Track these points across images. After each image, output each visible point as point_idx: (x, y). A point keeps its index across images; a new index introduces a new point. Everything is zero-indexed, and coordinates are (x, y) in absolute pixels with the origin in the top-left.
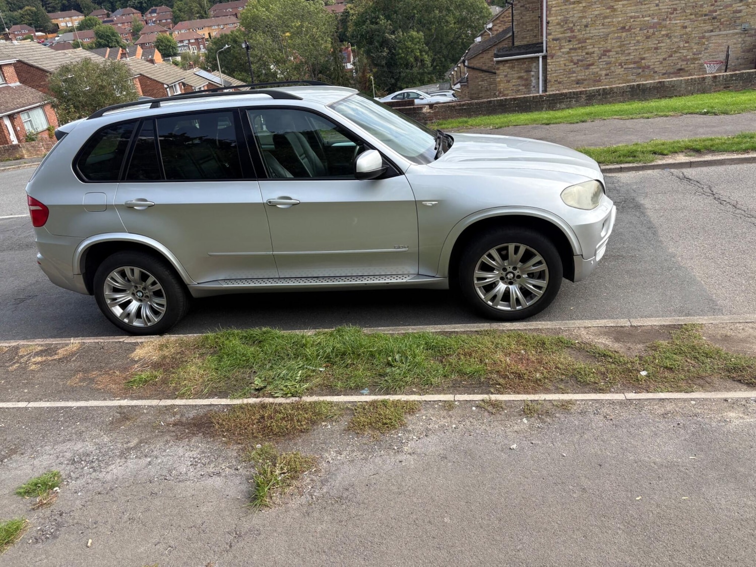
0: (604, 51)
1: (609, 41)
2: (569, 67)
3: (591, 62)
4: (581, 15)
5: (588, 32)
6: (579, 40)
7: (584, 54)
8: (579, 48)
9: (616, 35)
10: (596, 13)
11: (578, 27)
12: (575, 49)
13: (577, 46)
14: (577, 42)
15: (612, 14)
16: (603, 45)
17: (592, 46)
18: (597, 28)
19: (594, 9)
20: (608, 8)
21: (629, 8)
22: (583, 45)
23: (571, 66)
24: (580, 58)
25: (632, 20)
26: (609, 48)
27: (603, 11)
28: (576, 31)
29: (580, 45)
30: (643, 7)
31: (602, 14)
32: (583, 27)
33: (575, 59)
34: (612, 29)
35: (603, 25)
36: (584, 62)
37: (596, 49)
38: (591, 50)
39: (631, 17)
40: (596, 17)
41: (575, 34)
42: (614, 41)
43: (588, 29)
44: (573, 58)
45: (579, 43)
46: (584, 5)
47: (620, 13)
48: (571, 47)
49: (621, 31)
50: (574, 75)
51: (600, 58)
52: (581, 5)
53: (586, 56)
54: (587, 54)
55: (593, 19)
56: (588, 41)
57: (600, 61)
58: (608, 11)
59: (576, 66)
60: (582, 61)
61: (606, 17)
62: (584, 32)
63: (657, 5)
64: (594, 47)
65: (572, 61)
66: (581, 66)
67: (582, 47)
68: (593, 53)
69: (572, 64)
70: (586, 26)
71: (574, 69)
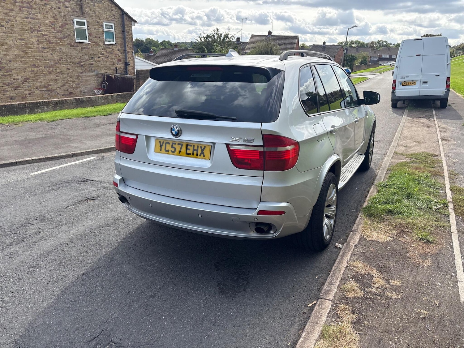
0: (25, 79)
1: (27, 73)
2: (3, 88)
3: (18, 85)
4: (5, 53)
5: (12, 65)
6: (6, 70)
7: (12, 79)
8: (8, 75)
9: (31, 69)
10: (15, 53)
11: (5, 61)
12: (5, 76)
13: (6, 74)
14: (6, 71)
15: (26, 55)
16: (24, 74)
17: (16, 75)
18: (18, 63)
19: (13, 51)
20: (23, 52)
21: (35, 54)
22: (10, 73)
23: (5, 87)
24: (10, 82)
25: (39, 61)
26: (28, 77)
27: (20, 53)
28: (4, 63)
29: (8, 73)
30: (44, 54)
31: (19, 55)
32: (8, 61)
33: (7, 82)
34: (27, 65)
35: (21, 61)
36: (13, 85)
37: (19, 77)
38: (16, 77)
39: (38, 59)
40: (15, 56)
41: (3, 65)
42: (30, 73)
43: (11, 63)
44: (5, 81)
45: (7, 72)
46: (6, 47)
47: (30, 56)
48: (2, 74)
49: (33, 67)
50: (8, 93)
51: (23, 83)
52: (4, 47)
53: (14, 81)
54: (14, 79)
55: (14, 57)
56: (13, 71)
57: (23, 84)
58: (23, 53)
59: (8, 87)
60: (11, 84)
61: (22, 57)
62: (9, 65)
63: (51, 54)
64: (18, 75)
65: (4, 84)
66: (11, 87)
67: (10, 75)
68: (18, 79)
69: (5, 85)
70: (10, 61)
71: (7, 89)
